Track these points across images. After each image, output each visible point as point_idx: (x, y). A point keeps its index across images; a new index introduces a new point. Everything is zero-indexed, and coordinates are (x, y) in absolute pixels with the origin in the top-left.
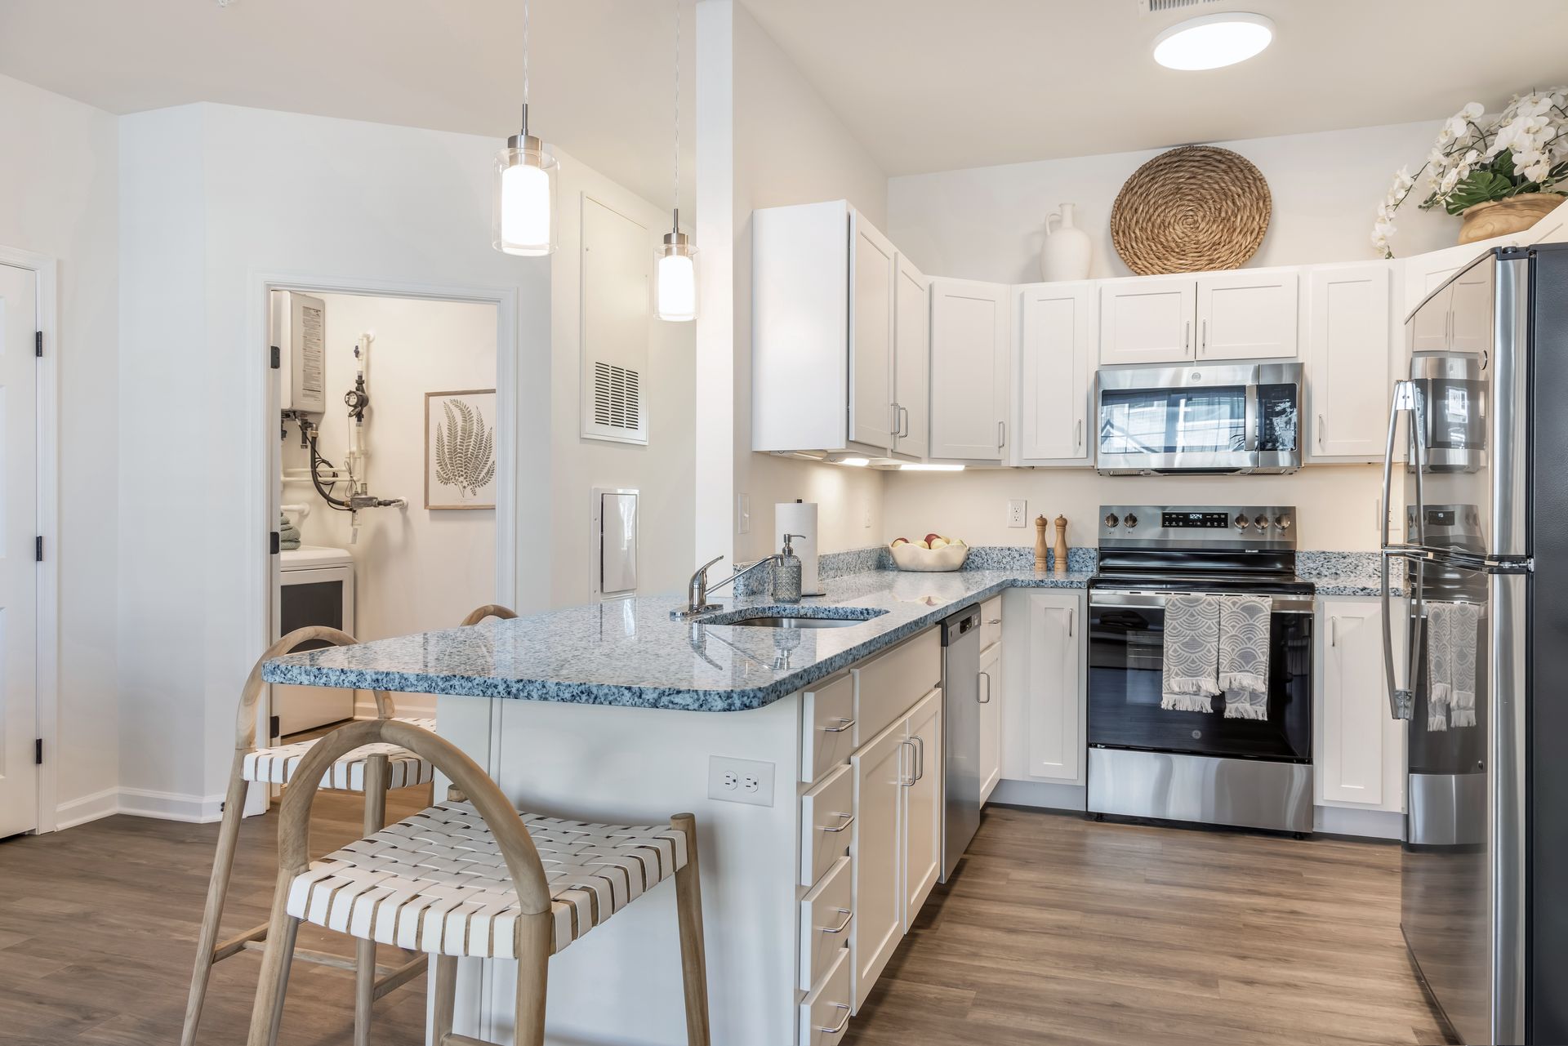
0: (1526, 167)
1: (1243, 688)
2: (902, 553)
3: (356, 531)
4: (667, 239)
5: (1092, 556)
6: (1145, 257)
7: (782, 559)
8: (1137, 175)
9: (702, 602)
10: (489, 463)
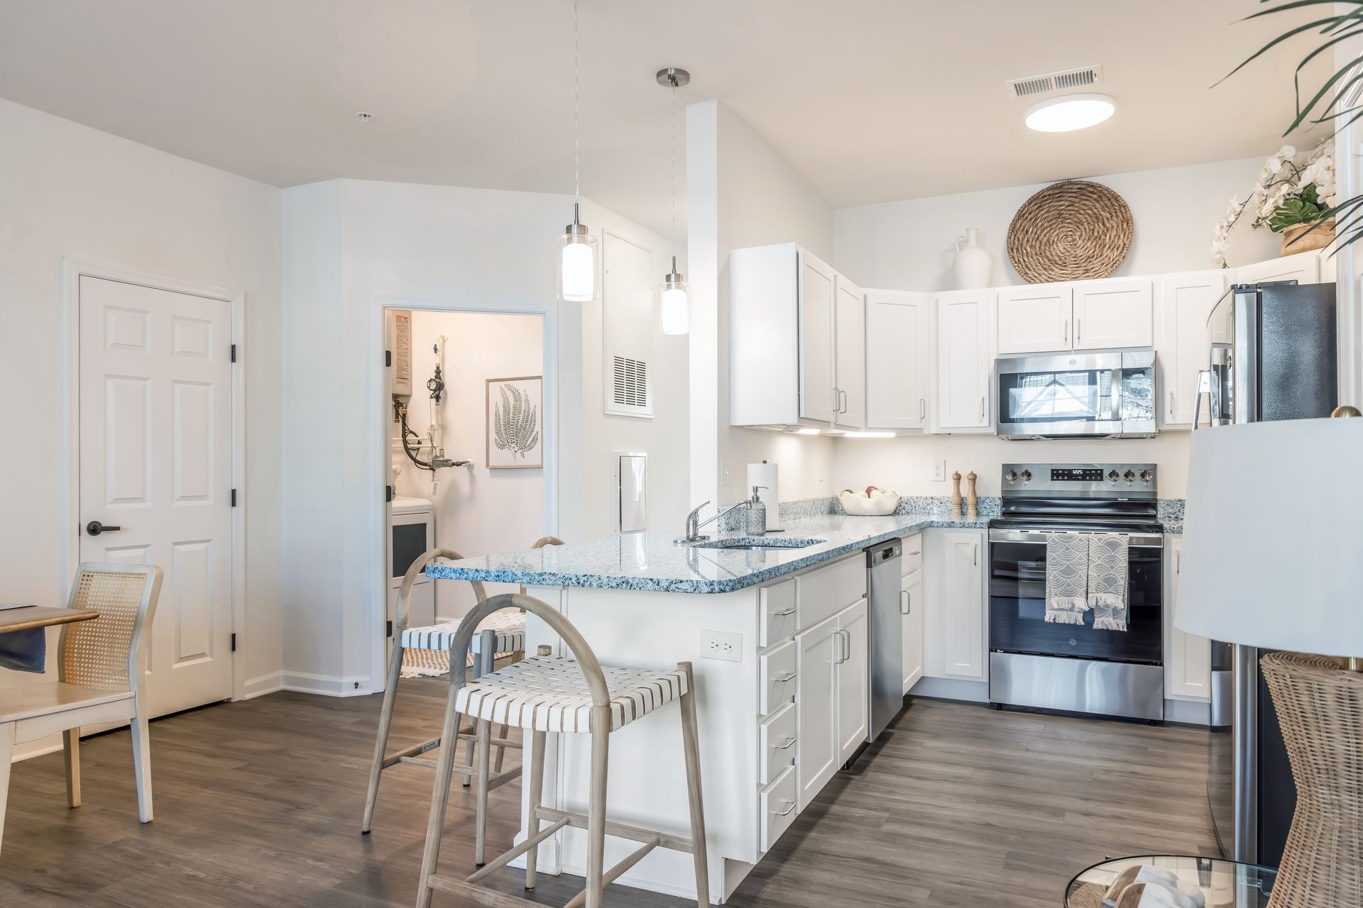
0: (1327, 197)
1: (1107, 606)
2: (847, 502)
3: (436, 485)
4: (668, 278)
5: (997, 504)
6: (1034, 269)
7: (750, 503)
8: (1027, 204)
9: (695, 534)
10: (534, 433)
